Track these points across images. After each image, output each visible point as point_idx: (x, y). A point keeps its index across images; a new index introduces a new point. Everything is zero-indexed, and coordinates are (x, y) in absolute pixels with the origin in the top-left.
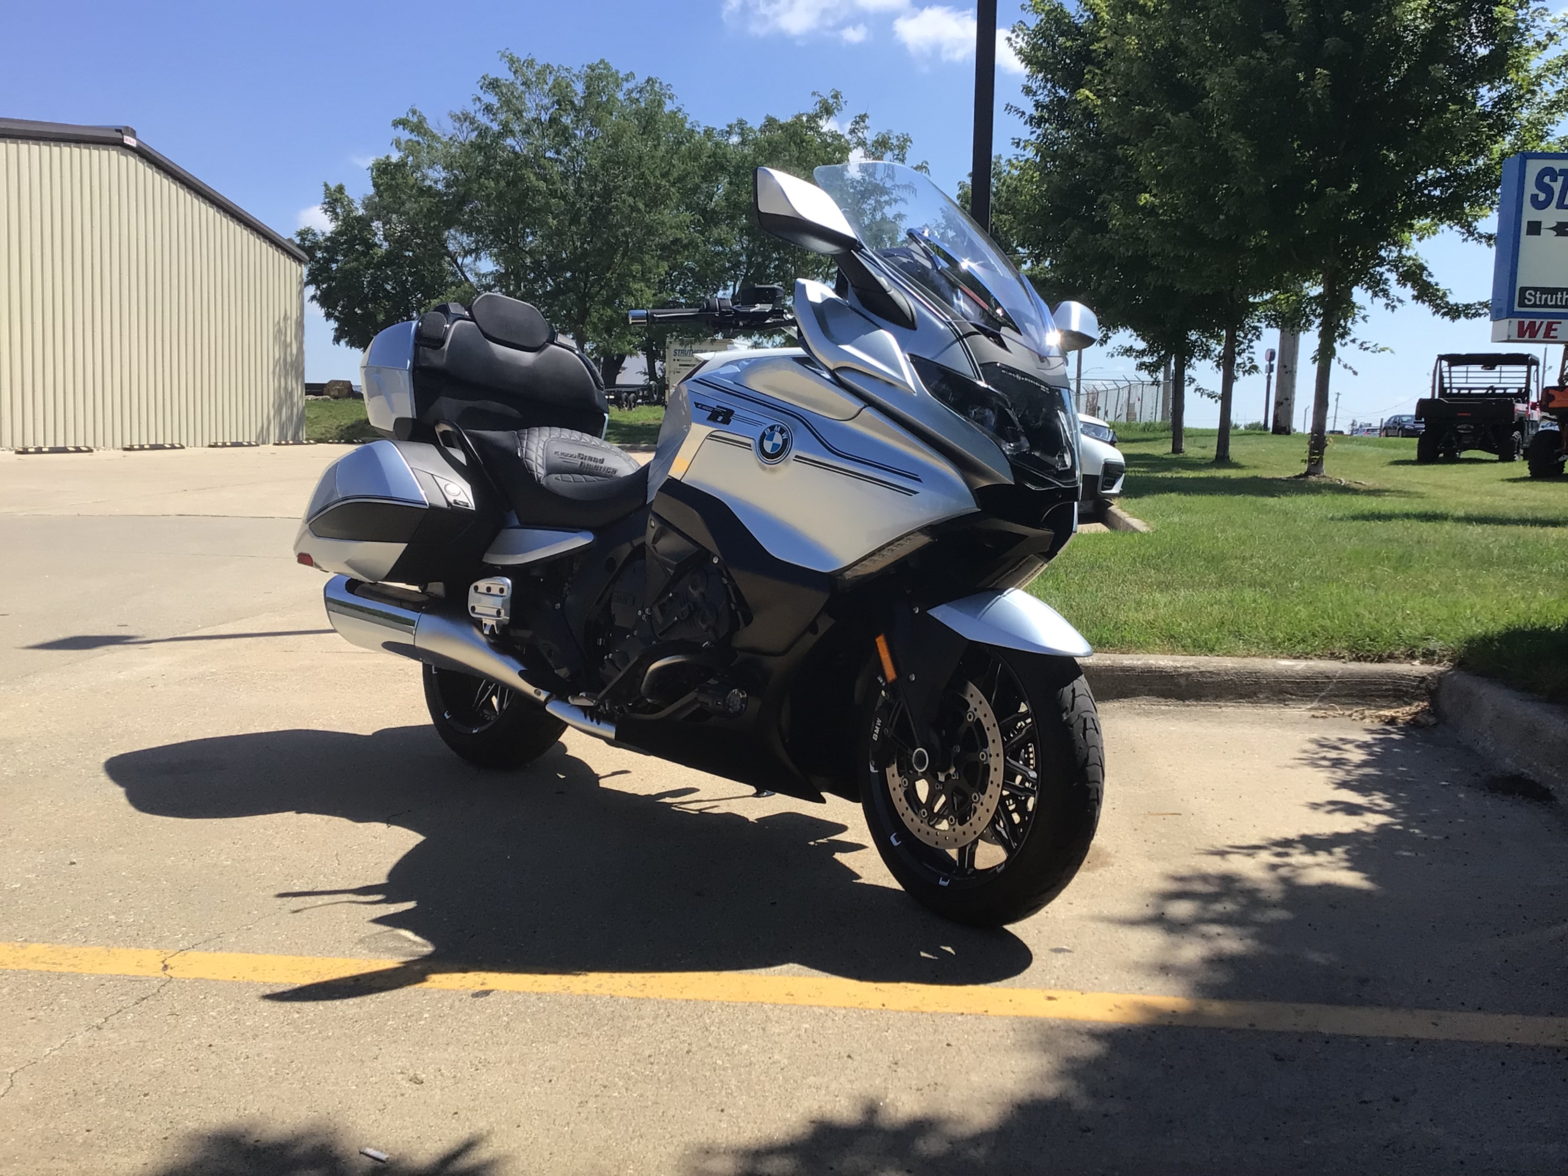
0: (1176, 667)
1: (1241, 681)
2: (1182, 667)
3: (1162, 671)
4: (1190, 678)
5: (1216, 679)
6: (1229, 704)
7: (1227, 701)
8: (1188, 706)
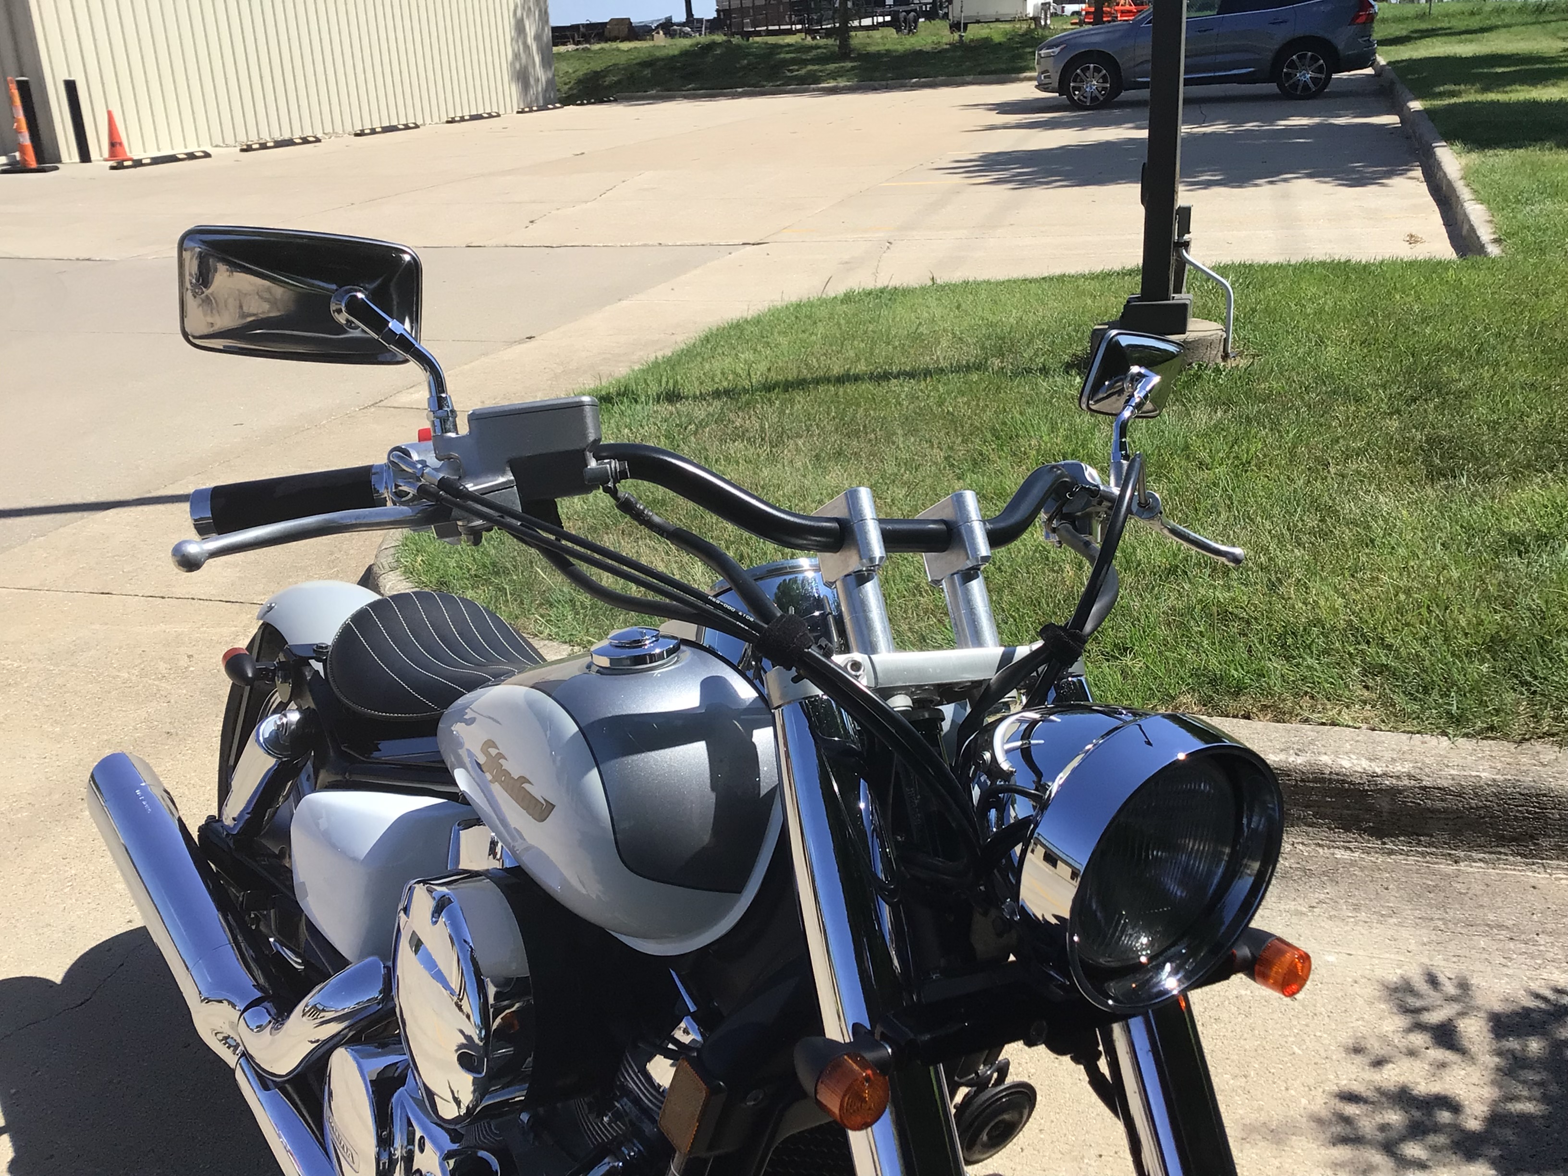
0: (1374, 775)
1: (1505, 812)
2: (1385, 774)
3: (1344, 782)
4: (1400, 798)
5: (1451, 803)
6: (1474, 854)
7: (1471, 848)
8: (1391, 853)
